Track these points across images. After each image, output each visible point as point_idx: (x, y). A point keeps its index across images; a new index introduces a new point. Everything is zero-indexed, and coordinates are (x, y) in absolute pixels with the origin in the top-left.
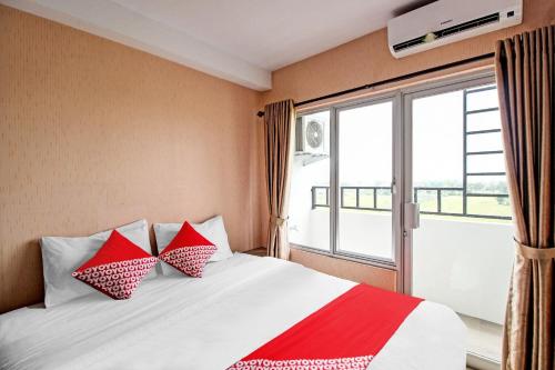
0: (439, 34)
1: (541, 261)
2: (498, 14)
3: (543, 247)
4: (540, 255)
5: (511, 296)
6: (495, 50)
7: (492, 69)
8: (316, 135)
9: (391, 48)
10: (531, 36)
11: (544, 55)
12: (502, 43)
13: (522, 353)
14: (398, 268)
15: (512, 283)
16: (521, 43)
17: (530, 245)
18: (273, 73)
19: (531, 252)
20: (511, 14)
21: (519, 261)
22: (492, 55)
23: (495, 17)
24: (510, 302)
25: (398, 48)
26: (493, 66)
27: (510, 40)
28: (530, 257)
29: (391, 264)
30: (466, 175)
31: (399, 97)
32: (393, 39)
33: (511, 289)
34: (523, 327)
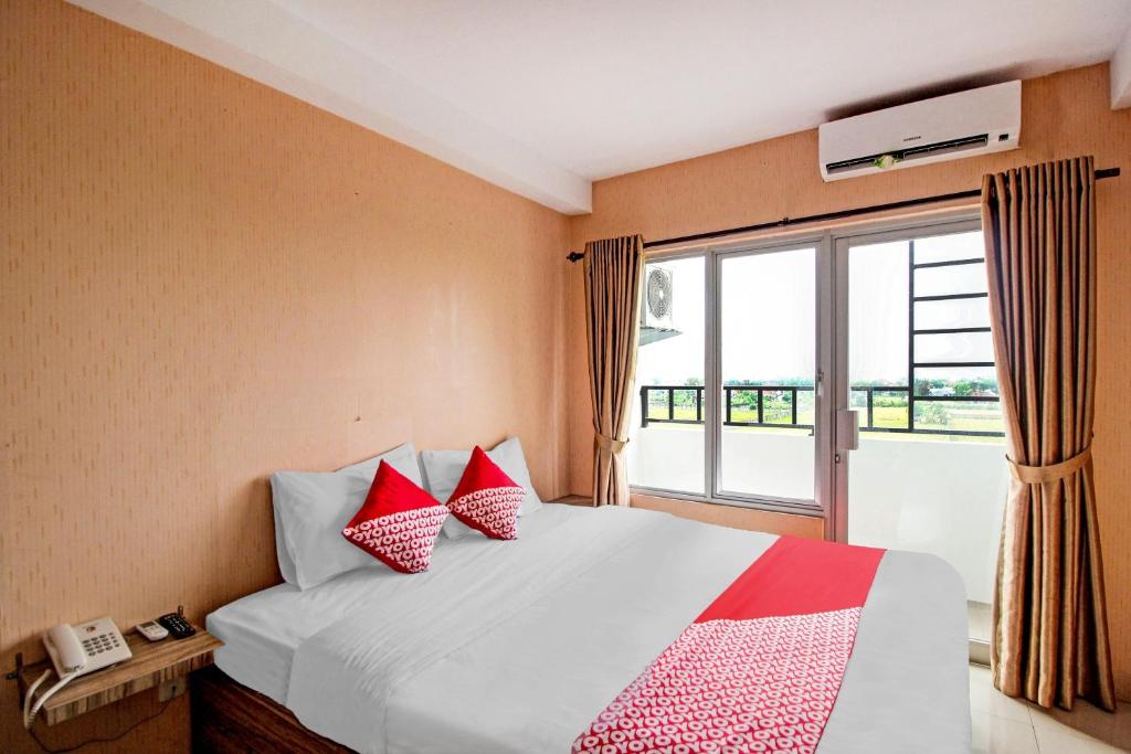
0: (899, 155)
1: (1046, 484)
2: (986, 136)
3: (1047, 464)
4: (1044, 476)
5: (1003, 537)
6: (982, 185)
7: (977, 210)
8: (661, 294)
9: (823, 167)
10: (1032, 172)
11: (1049, 201)
12: (992, 178)
13: (1016, 614)
14: (827, 513)
15: (1004, 519)
16: (1018, 178)
17: (1028, 464)
18: (595, 185)
19: (1031, 473)
20: (1004, 137)
21: (1014, 486)
22: (977, 193)
23: (981, 139)
24: (1002, 545)
25: (832, 167)
26: (979, 206)
27: (1003, 174)
28: (1029, 480)
29: (818, 508)
30: (912, 365)
31: (827, 242)
32: (827, 155)
33: (1004, 528)
34: (1017, 578)
